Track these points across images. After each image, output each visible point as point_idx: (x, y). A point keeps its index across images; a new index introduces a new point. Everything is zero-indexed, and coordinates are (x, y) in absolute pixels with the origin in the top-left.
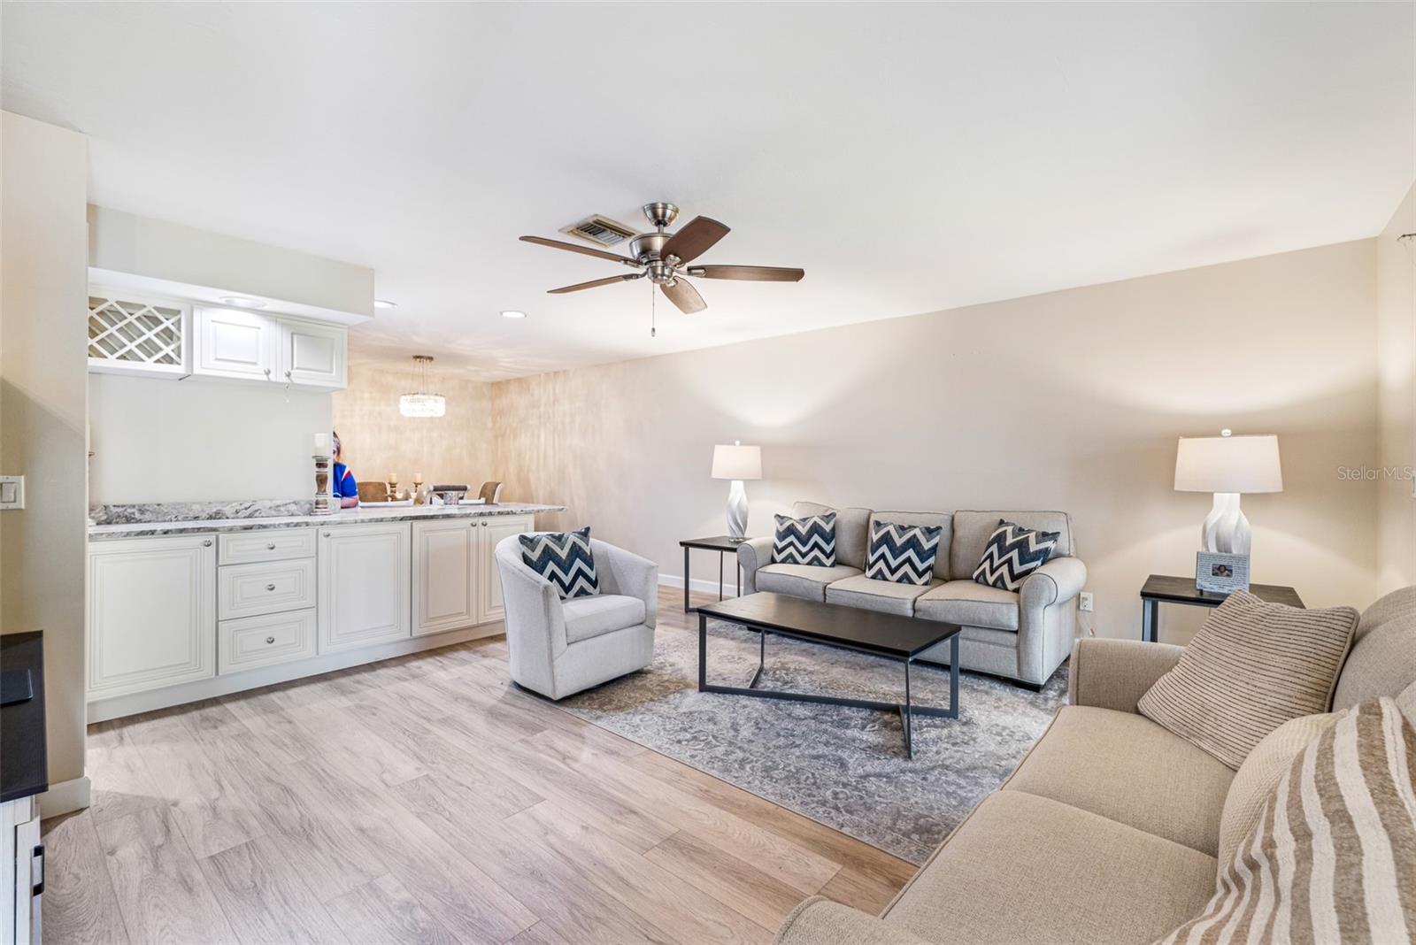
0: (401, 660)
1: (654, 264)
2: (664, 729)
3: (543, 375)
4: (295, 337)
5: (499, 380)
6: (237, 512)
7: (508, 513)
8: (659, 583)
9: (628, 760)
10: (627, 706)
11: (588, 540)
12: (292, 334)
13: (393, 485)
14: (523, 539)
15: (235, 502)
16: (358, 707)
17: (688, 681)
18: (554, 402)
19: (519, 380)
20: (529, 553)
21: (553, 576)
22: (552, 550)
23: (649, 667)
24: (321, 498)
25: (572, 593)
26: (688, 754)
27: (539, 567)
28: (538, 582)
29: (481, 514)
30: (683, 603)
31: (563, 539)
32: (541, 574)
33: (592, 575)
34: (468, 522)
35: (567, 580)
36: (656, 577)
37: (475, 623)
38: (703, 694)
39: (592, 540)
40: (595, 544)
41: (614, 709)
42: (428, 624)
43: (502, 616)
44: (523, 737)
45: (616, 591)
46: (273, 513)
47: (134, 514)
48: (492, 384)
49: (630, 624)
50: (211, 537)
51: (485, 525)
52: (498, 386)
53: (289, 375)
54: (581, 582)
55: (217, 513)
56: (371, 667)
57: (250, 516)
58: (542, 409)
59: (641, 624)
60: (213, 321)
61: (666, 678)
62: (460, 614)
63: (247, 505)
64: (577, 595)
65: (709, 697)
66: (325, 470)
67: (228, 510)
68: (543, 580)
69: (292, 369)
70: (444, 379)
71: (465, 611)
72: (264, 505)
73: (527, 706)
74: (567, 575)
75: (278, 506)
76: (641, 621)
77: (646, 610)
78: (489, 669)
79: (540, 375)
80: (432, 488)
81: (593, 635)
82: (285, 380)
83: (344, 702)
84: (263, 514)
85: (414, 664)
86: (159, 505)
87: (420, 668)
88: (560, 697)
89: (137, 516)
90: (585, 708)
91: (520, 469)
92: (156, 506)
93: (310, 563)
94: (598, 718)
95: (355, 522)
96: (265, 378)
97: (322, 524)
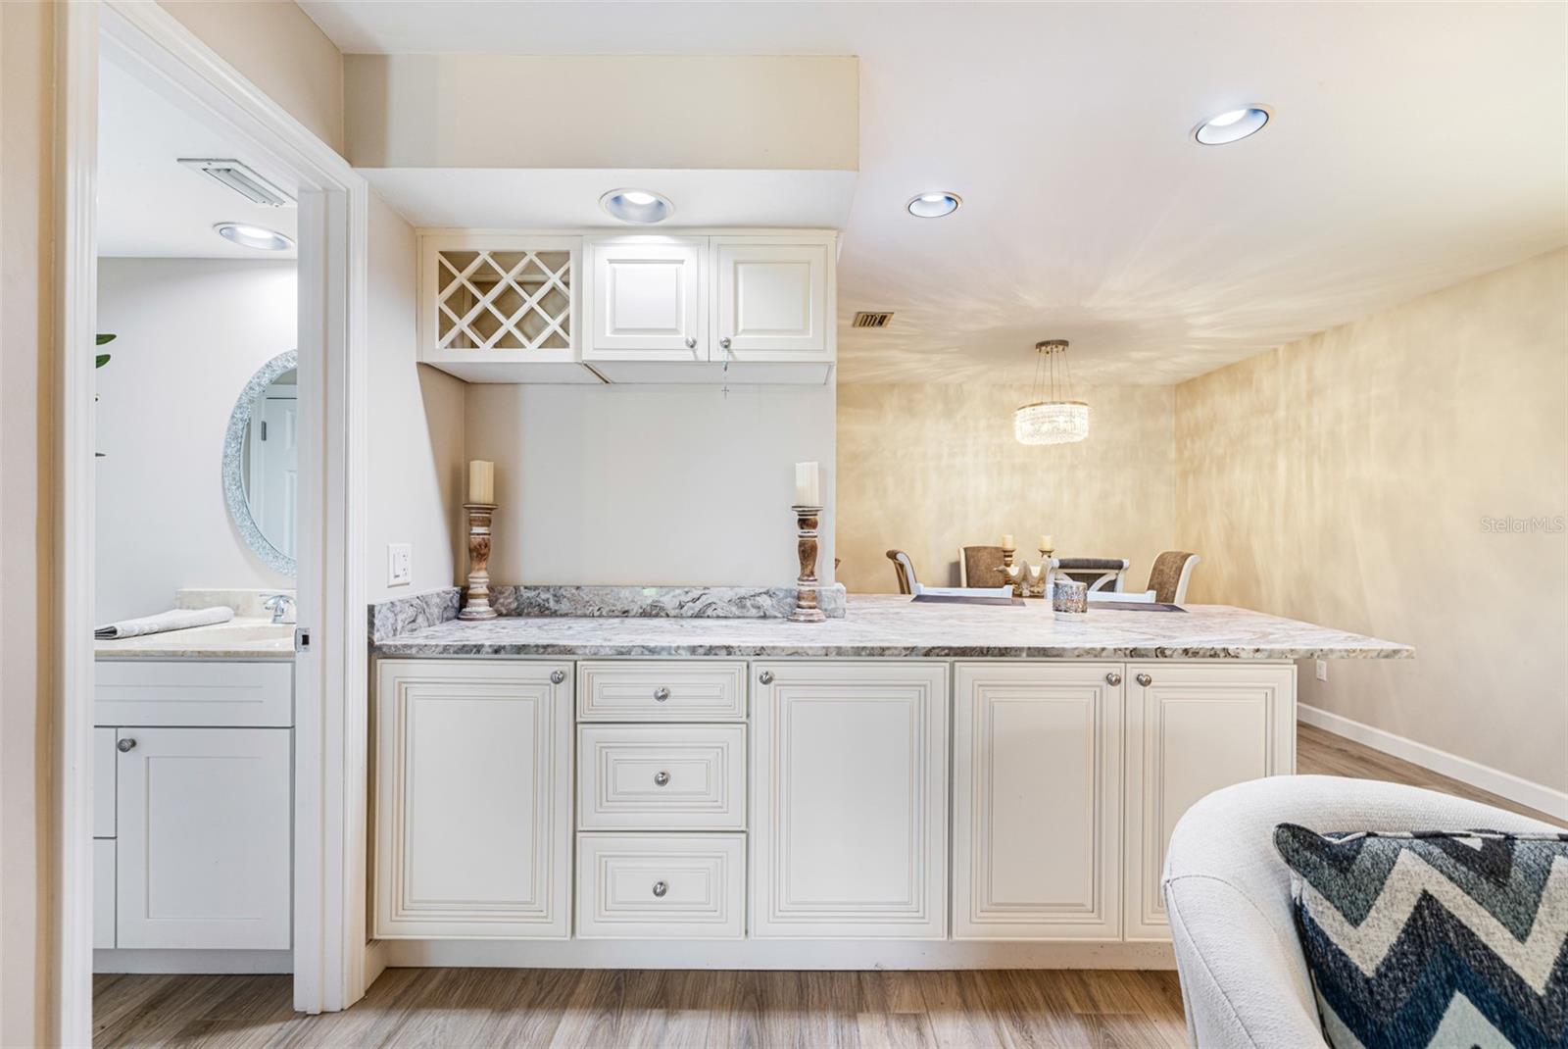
3: (1281, 348)
4: (741, 268)
5: (1190, 376)
6: (682, 607)
7: (1213, 655)
12: (736, 263)
15: (678, 587)
18: (1310, 396)
19: (1229, 369)
24: (806, 588)
29: (1135, 653)
34: (1098, 671)
46: (734, 610)
47: (547, 600)
48: (1178, 386)
50: (567, 665)
51: (1145, 682)
52: (1188, 388)
53: (727, 345)
55: (653, 606)
58: (1281, 413)
60: (611, 261)
63: (695, 594)
66: (814, 532)
69: (736, 334)
70: (1094, 386)
72: (720, 595)
75: (742, 598)
79: (1275, 351)
80: (1057, 560)
82: (721, 355)
84: (720, 612)
86: (578, 588)
89: (552, 604)
92: (574, 591)
93: (736, 734)
95: (827, 651)
96: (688, 356)
97: (760, 652)
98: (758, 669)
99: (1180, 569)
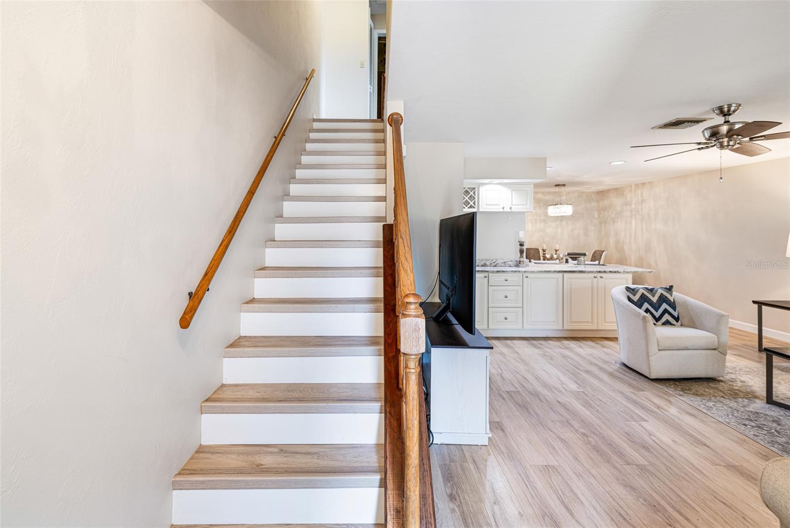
0: (559, 339)
1: (721, 140)
2: (733, 415)
3: (633, 185)
5: (603, 190)
6: (491, 264)
7: (615, 272)
8: (730, 326)
9: (703, 422)
10: (702, 395)
11: (672, 293)
12: (512, 191)
13: (544, 251)
14: (628, 289)
16: (544, 354)
17: (756, 394)
18: (642, 201)
19: (616, 189)
20: (632, 296)
21: (647, 311)
22: (647, 296)
23: (721, 378)
24: (521, 260)
25: (660, 323)
26: (752, 433)
27: (639, 304)
28: (639, 313)
29: (600, 272)
30: (757, 344)
31: (654, 291)
32: (640, 308)
33: (675, 314)
34: (592, 275)
35: (657, 315)
36: (728, 322)
37: (596, 328)
38: (769, 405)
39: (674, 293)
40: (676, 296)
41: (692, 394)
42: (571, 324)
43: (616, 328)
44: (632, 391)
45: (693, 325)
46: (503, 265)
48: (598, 192)
49: (704, 347)
50: (486, 274)
51: (602, 278)
52: (602, 194)
53: (511, 208)
54: (666, 317)
55: (484, 264)
56: (546, 339)
57: (495, 266)
58: (633, 206)
59: (715, 349)
60: (485, 190)
61: (736, 388)
62: (589, 322)
63: (494, 261)
64: (664, 324)
65: (774, 408)
66: (523, 247)
67: (488, 263)
68: (642, 312)
69: (513, 206)
70: (571, 193)
71: (591, 321)
72: (500, 261)
73: (633, 377)
74: (657, 311)
75: (505, 262)
76: (714, 348)
77: (718, 341)
78: (607, 354)
79: (631, 186)
80: (567, 254)
81: (676, 348)
82: (509, 210)
83: (536, 351)
84: (501, 265)
85: (566, 342)
87: (568, 344)
88: (654, 378)
90: (672, 388)
91: (617, 242)
93: (520, 288)
94: (681, 395)
95: (538, 272)
96: (502, 210)
97: (525, 272)
98: (525, 275)
99: (601, 255)
